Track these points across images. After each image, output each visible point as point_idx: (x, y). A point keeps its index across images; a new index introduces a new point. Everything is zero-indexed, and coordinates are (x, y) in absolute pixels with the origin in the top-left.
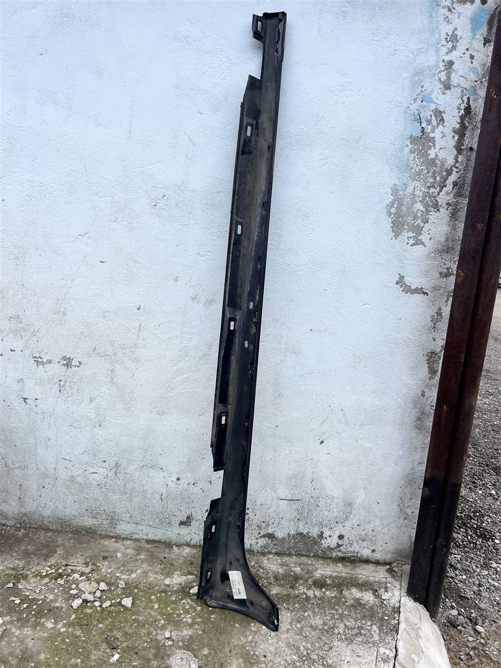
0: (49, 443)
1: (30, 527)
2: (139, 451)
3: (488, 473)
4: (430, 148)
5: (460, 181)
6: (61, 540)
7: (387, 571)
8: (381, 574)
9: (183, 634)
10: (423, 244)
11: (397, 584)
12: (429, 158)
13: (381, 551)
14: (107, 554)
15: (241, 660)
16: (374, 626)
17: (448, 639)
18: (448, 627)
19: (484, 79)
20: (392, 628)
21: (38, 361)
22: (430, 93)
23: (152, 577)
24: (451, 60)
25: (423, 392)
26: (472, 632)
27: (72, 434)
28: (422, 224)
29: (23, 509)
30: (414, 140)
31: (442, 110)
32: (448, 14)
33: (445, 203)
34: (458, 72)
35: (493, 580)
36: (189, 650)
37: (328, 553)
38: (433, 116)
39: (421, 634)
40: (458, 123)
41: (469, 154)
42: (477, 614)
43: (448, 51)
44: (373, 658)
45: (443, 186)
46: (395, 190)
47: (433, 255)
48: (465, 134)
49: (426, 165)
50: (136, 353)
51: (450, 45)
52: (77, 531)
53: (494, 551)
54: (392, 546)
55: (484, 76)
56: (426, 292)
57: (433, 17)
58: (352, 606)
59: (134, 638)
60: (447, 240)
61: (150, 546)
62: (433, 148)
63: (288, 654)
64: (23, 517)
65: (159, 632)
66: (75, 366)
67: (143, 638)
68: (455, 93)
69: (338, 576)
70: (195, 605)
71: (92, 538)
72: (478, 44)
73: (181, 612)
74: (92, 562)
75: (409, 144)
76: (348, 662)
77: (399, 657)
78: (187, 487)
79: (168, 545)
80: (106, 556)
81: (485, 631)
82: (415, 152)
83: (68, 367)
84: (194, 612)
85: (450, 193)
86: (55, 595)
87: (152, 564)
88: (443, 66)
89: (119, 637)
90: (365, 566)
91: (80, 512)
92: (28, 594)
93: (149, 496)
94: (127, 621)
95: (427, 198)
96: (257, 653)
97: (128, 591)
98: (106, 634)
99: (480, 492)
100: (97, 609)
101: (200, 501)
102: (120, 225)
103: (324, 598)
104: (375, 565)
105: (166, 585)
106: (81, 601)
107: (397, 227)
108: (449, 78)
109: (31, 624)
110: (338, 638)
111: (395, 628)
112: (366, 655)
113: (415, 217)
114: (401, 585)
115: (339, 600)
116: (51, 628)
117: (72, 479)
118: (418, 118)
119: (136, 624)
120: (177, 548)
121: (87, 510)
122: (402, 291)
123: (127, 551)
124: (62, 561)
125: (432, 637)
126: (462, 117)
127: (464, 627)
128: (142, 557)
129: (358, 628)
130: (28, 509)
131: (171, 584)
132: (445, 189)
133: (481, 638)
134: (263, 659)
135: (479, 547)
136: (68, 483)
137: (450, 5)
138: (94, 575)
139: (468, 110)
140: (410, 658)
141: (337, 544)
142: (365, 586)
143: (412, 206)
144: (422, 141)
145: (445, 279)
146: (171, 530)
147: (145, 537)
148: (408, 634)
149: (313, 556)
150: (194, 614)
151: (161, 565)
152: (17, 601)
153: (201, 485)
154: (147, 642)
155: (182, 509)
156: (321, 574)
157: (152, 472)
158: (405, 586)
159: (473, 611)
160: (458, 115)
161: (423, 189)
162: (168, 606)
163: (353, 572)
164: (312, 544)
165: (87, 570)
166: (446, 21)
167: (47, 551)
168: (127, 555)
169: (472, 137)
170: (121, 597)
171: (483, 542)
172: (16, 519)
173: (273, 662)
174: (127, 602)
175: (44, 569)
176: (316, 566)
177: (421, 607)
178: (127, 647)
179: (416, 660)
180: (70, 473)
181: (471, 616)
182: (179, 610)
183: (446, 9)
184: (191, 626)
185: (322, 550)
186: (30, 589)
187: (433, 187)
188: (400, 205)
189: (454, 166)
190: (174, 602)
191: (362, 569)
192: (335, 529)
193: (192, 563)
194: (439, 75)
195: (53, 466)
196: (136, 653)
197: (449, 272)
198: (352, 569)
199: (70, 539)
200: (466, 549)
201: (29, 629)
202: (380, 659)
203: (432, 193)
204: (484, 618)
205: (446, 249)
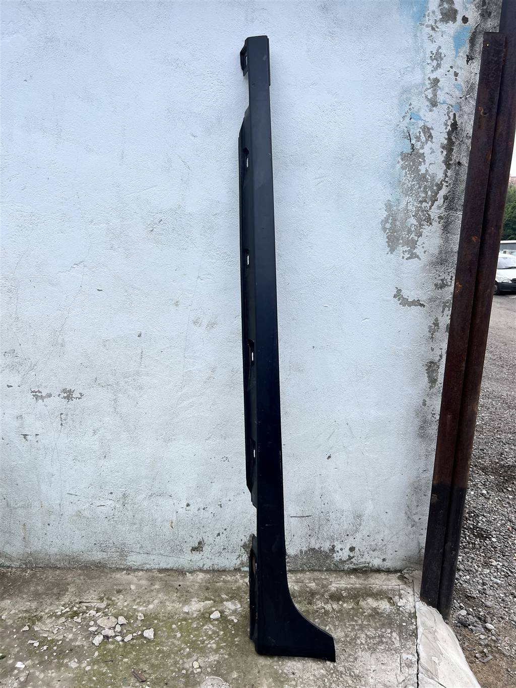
0: (53, 479)
1: (36, 567)
2: (147, 480)
3: (477, 474)
4: (420, 163)
5: (450, 195)
6: (70, 577)
7: (399, 578)
8: (393, 582)
9: (209, 660)
10: (418, 257)
11: (410, 590)
12: (420, 173)
13: (392, 559)
14: (121, 588)
15: (271, 680)
16: (394, 633)
17: (462, 639)
18: (459, 627)
19: (469, 96)
20: (411, 634)
21: (37, 396)
22: (418, 110)
23: (170, 606)
24: (436, 78)
25: (425, 401)
26: (483, 630)
27: (76, 467)
28: (416, 238)
29: (28, 549)
30: (404, 156)
31: (430, 127)
32: (432, 32)
33: (437, 217)
34: (443, 89)
35: (495, 577)
36: (219, 676)
37: (340, 566)
38: (422, 133)
39: (438, 636)
40: (446, 139)
41: (457, 168)
42: (485, 612)
43: (433, 69)
44: (397, 664)
45: (434, 200)
46: (389, 206)
47: (428, 267)
48: (452, 150)
49: (417, 181)
50: (138, 381)
51: (435, 63)
52: (86, 567)
53: (492, 549)
54: (402, 553)
55: (468, 93)
56: (423, 304)
57: (417, 36)
58: (370, 615)
59: (162, 669)
60: (440, 252)
61: (162, 575)
62: (423, 163)
63: (316, 668)
64: (28, 557)
65: (185, 660)
66: (76, 398)
67: (171, 668)
68: (442, 110)
69: (352, 588)
70: (218, 630)
71: (103, 572)
72: (462, 61)
73: (205, 638)
74: (106, 597)
75: (400, 160)
76: (374, 671)
77: (422, 660)
78: (197, 512)
79: (181, 572)
80: (119, 589)
81: (495, 627)
82: (406, 168)
83: (69, 400)
84: (217, 637)
85: (441, 207)
86: (74, 634)
87: (167, 593)
88: (429, 83)
89: (146, 669)
90: (377, 575)
91: (88, 547)
92: (46, 635)
93: (158, 524)
94: (151, 653)
95: (420, 213)
96: (285, 671)
97: (148, 623)
98: (133, 668)
99: (472, 493)
100: (119, 644)
101: (210, 525)
102: (117, 252)
103: (342, 610)
104: (386, 574)
105: (186, 613)
106: (102, 637)
107: (393, 242)
108: (435, 95)
109: (54, 665)
110: (361, 648)
111: (414, 633)
112: (390, 662)
113: (409, 232)
114: (414, 590)
115: (357, 611)
116: (76, 668)
117: (79, 514)
118: (408, 134)
119: (161, 655)
120: (190, 575)
121: (95, 544)
122: (400, 304)
123: (141, 581)
124: (75, 598)
125: (448, 638)
126: (449, 133)
127: (475, 626)
128: (157, 587)
129: (379, 636)
130: (34, 548)
131: (190, 611)
132: (436, 203)
133: (492, 635)
134: (292, 676)
135: (478, 546)
136: (75, 518)
137: (433, 24)
138: (110, 609)
139: (454, 126)
140: (431, 661)
141: (349, 556)
142: (379, 595)
143: (406, 220)
144: (413, 157)
145: (440, 291)
146: (183, 557)
147: (157, 567)
148: (426, 637)
149: (326, 570)
150: (217, 639)
151: (177, 593)
152: (36, 644)
153: (211, 509)
154: (175, 671)
155: (193, 535)
156: (336, 587)
157: (161, 501)
158: (418, 590)
159: (481, 609)
160: (445, 131)
161: (415, 204)
162: (191, 633)
163: (366, 582)
164: (324, 559)
165: (103, 605)
166: (430, 40)
167: (58, 590)
168: (141, 586)
169: (459, 152)
170: (142, 630)
171: (481, 542)
172: (21, 560)
173: (302, 678)
174: (149, 634)
175: (57, 609)
176: (331, 580)
177: (434, 611)
178: (156, 678)
179: (437, 662)
180: (76, 508)
181: (479, 615)
182: (202, 636)
183: (430, 28)
184: (216, 651)
185: (334, 564)
186: (47, 631)
187: (425, 201)
188: (395, 220)
189: (444, 180)
190: (197, 629)
191: (374, 578)
192: (346, 541)
193: (207, 589)
194: (425, 93)
195: (58, 502)
196: (166, 684)
197: (443, 283)
198: (365, 580)
199: (79, 575)
200: (466, 550)
201: (53, 671)
202: (404, 665)
203: (425, 207)
204: (491, 615)
205: (440, 261)
